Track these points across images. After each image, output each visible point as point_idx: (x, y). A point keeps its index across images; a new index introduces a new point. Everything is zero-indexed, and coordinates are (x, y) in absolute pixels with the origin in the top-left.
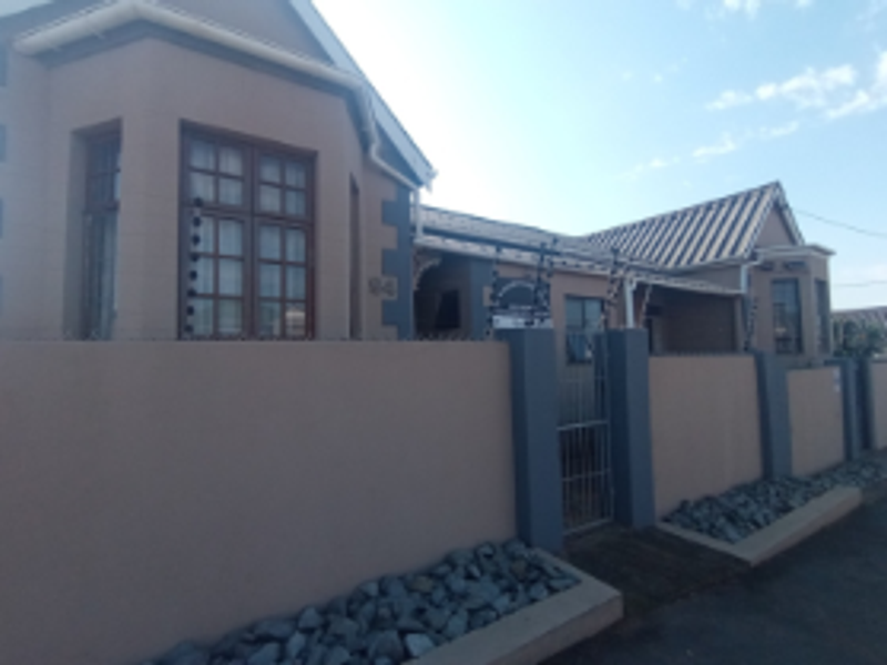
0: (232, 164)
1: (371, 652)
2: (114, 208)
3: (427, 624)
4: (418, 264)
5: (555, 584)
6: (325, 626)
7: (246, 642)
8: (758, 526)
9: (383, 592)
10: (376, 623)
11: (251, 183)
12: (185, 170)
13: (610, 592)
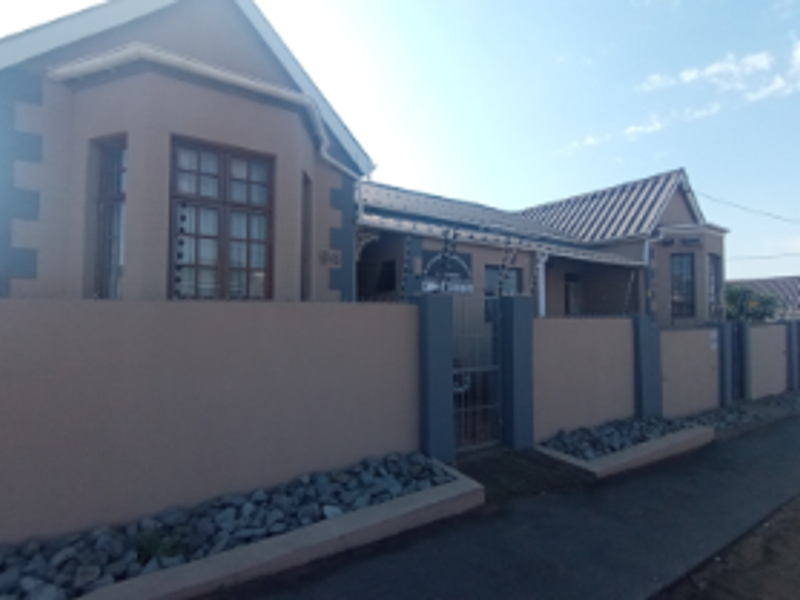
0: (210, 165)
1: (300, 515)
2: (121, 198)
3: (341, 502)
4: (360, 239)
5: (437, 479)
6: (269, 501)
7: (214, 507)
8: (613, 450)
9: (313, 481)
10: (305, 500)
11: (224, 180)
12: (175, 171)
13: (474, 485)
